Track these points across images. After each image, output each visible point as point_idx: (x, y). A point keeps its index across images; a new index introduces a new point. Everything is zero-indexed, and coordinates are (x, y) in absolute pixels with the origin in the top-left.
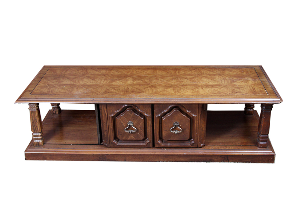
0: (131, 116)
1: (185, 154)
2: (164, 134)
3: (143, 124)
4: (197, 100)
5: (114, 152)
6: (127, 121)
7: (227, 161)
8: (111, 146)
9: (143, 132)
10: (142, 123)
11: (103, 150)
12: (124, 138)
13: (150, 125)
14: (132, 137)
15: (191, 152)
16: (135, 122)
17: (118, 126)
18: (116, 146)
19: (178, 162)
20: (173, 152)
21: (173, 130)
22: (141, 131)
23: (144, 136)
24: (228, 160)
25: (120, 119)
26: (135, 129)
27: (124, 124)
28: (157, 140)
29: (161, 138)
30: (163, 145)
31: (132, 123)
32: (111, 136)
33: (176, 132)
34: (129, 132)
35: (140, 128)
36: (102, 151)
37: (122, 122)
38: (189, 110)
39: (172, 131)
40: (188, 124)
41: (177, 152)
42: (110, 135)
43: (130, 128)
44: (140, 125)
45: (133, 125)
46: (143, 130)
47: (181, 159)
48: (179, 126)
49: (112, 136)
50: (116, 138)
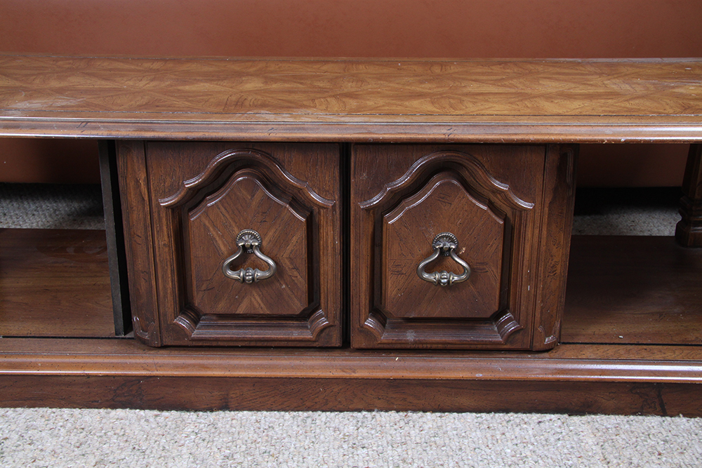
0: (254, 203)
1: (479, 375)
2: (393, 287)
3: (304, 242)
4: (544, 130)
5: (177, 367)
6: (236, 229)
7: (659, 408)
8: (167, 341)
9: (301, 281)
10: (298, 239)
11: (133, 361)
12: (221, 307)
13: (334, 248)
14: (255, 302)
15: (506, 370)
16: (271, 233)
17: (197, 252)
18: (186, 342)
19: (451, 411)
20: (429, 370)
21: (429, 268)
22: (296, 273)
23: (305, 297)
24: (662, 405)
25: (203, 219)
26: (271, 262)
27: (220, 242)
28: (363, 317)
29: (376, 310)
30: (386, 337)
31: (255, 238)
32: (165, 297)
33: (445, 277)
34: (244, 279)
35: (290, 259)
36: (128, 361)
37: (213, 232)
38: (503, 180)
39: (426, 276)
40: (495, 247)
41: (443, 369)
42: (161, 293)
43: (245, 258)
44: (290, 248)
45: (260, 248)
46: (303, 268)
47: (464, 401)
48: (456, 251)
49: (170, 297)
50: (186, 305)
